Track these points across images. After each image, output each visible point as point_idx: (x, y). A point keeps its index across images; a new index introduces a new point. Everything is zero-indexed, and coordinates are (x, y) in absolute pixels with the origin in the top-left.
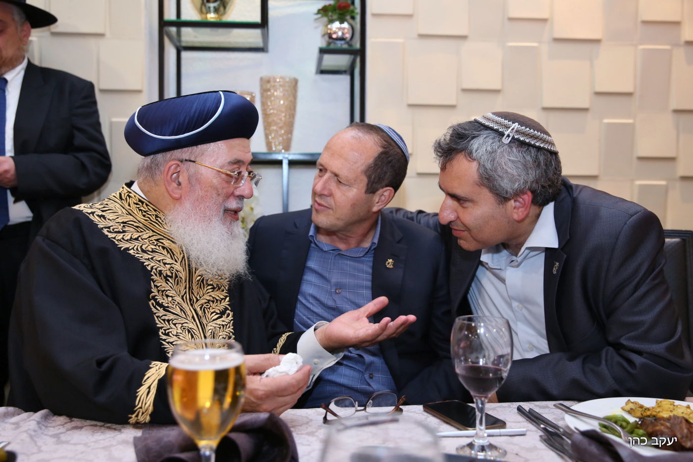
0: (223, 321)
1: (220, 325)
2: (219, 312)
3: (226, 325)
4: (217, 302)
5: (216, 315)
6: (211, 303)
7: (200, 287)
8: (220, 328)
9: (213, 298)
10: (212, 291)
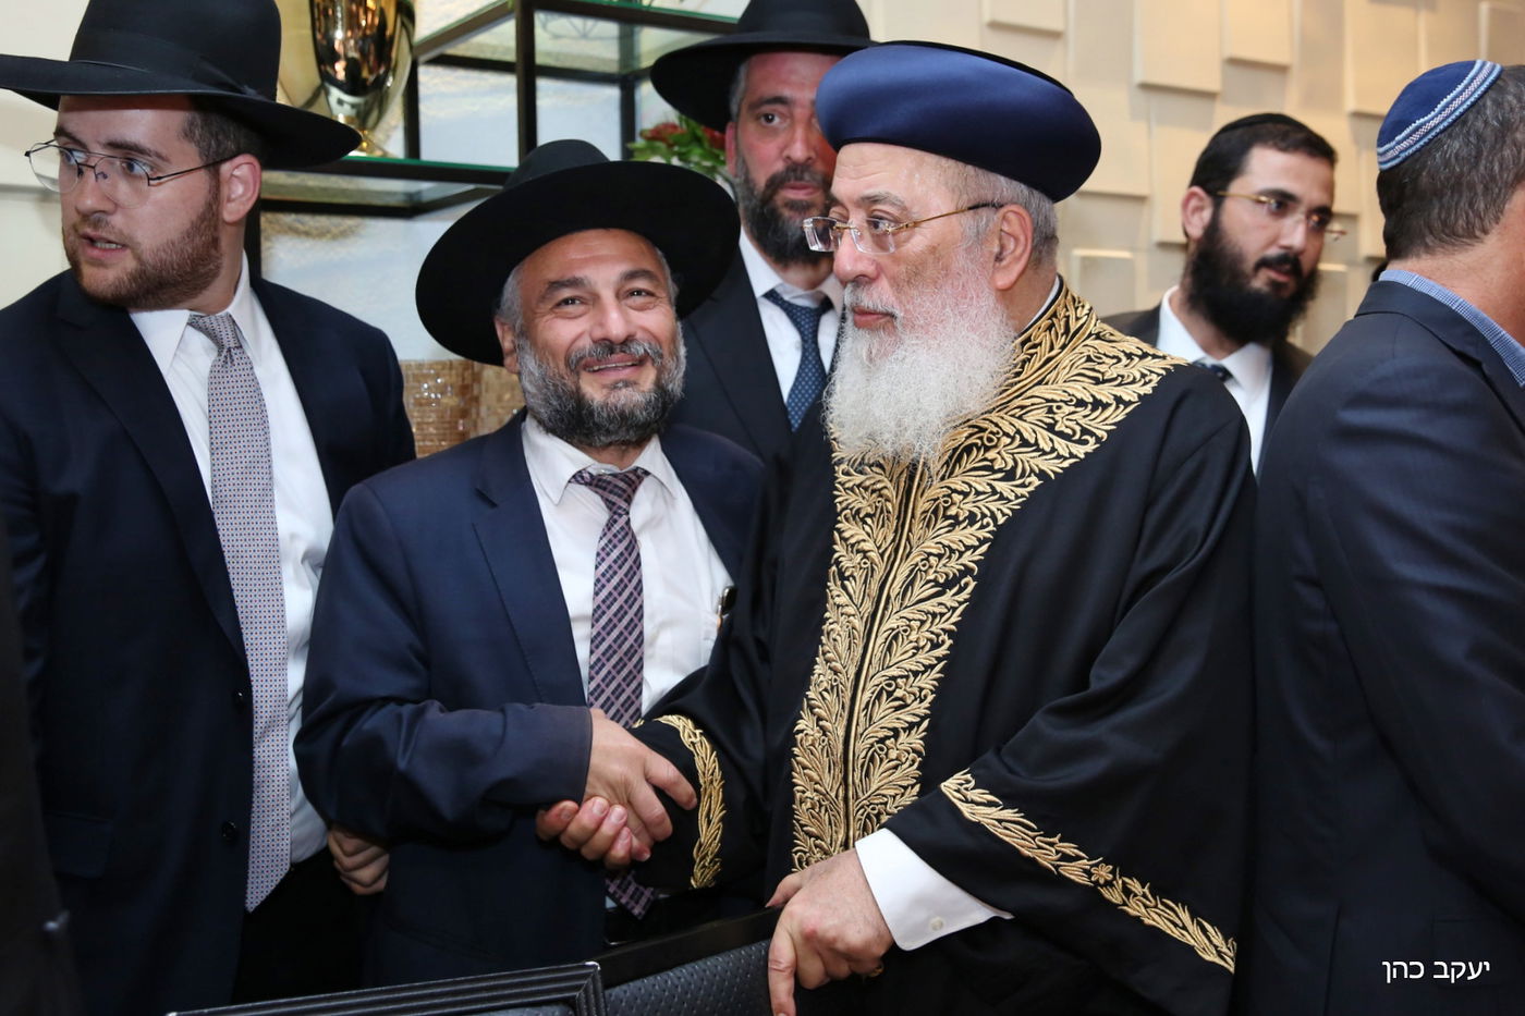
0: (940, 604)
1: (927, 613)
2: (942, 581)
3: (942, 615)
4: (950, 557)
5: (932, 587)
6: (933, 560)
7: (928, 526)
8: (923, 622)
9: (944, 546)
10: (949, 531)
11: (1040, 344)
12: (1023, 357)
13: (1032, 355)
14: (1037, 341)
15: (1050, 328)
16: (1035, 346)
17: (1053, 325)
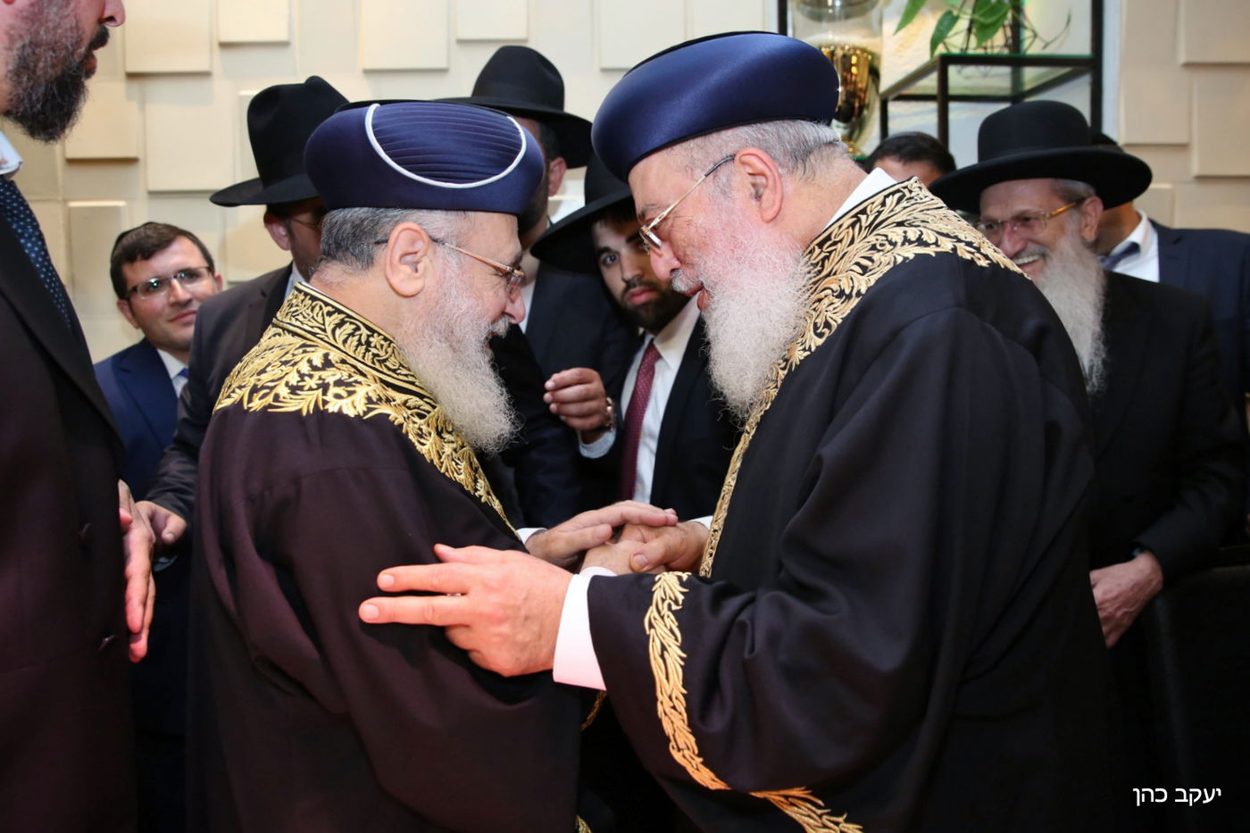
11: (841, 241)
12: (823, 255)
13: (830, 252)
14: (837, 239)
15: (853, 225)
16: (835, 243)
17: (859, 220)
